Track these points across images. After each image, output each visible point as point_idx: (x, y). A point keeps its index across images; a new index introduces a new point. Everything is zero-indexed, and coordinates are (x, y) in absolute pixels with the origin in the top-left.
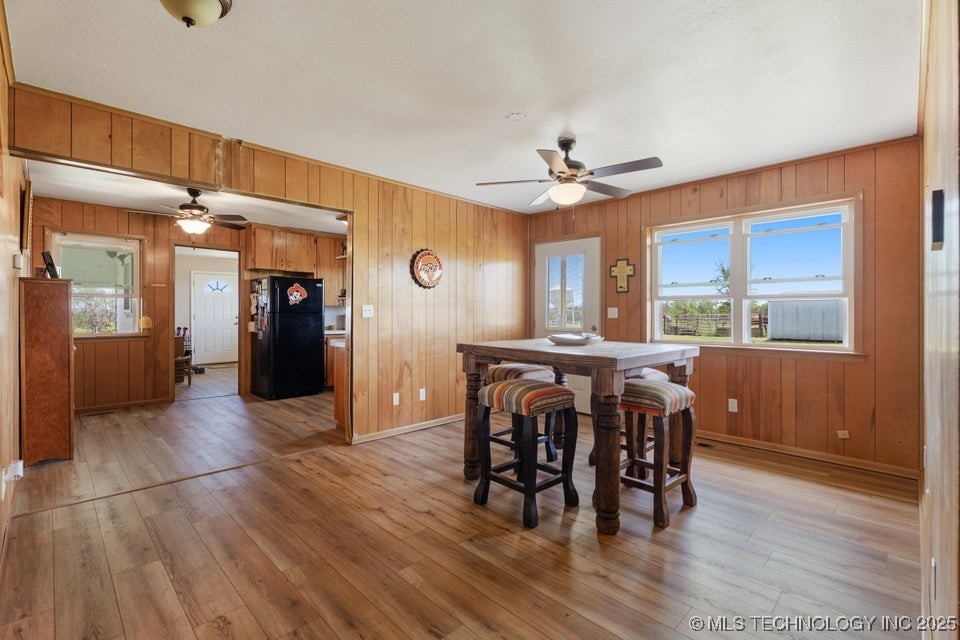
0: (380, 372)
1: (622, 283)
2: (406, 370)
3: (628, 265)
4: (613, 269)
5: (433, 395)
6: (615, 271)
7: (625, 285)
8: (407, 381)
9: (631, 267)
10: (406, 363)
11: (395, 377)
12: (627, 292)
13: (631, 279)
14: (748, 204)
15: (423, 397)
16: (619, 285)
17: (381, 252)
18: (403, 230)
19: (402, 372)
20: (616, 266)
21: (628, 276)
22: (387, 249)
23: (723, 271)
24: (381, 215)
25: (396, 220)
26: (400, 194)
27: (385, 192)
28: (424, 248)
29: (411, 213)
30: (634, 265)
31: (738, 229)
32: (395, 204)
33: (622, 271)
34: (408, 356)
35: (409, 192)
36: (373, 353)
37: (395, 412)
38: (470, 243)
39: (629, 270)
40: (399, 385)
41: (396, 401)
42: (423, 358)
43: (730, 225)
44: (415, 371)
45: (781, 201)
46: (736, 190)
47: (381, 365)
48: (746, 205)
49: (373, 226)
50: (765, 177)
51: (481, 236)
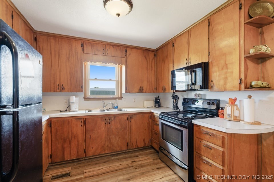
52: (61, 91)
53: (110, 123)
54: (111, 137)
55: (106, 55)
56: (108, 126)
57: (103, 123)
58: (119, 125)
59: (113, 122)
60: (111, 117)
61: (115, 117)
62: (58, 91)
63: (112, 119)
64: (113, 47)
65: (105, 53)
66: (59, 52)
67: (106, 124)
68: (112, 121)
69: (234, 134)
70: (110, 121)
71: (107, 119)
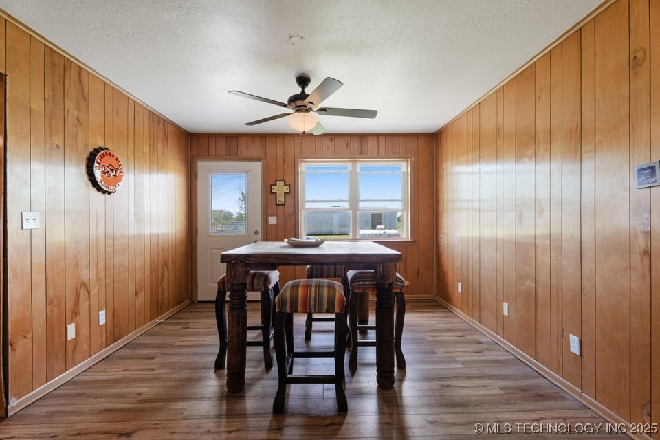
0: (49, 302)
1: (281, 198)
2: (83, 292)
3: (285, 185)
4: (273, 187)
5: (113, 315)
6: (275, 189)
7: (283, 200)
8: (84, 306)
9: (288, 187)
10: (84, 285)
11: (70, 304)
12: (284, 205)
13: (286, 195)
14: (362, 154)
15: (102, 321)
16: (278, 200)
17: (48, 141)
18: (78, 119)
19: (78, 296)
20: (276, 185)
21: (285, 193)
22: (58, 140)
23: (242, 193)
24: (49, 92)
25: (70, 105)
26: (74, 74)
27: (53, 64)
28: (103, 146)
29: (86, 100)
30: (289, 186)
31: (354, 168)
32: (67, 85)
33: (280, 189)
34: (85, 276)
35: (84, 75)
36: (39, 278)
37: (70, 348)
38: (146, 150)
39: (286, 189)
40: (75, 312)
41: (71, 334)
42: (103, 275)
43: (349, 166)
44: (94, 292)
45: (378, 156)
46: (355, 144)
47: (51, 292)
48: (361, 154)
49: (37, 105)
50: (370, 139)
51: (156, 145)
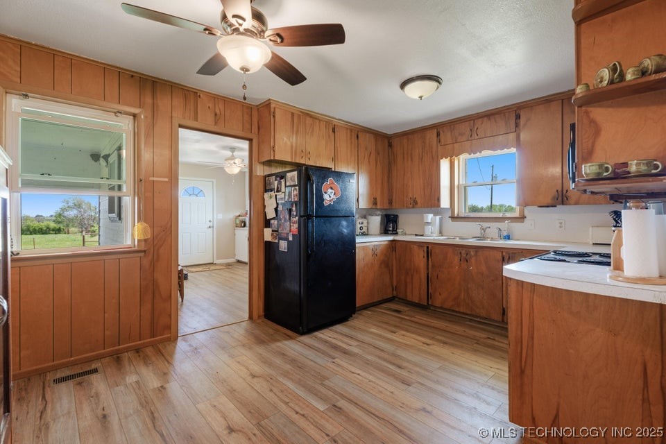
52: (413, 207)
53: (467, 261)
54: (469, 286)
55: (476, 137)
56: (464, 265)
57: (457, 259)
58: (484, 268)
59: (473, 260)
60: (470, 250)
61: (476, 252)
62: (411, 206)
63: (472, 253)
64: (489, 119)
65: (473, 136)
66: (411, 154)
67: (462, 262)
68: (471, 257)
69: (534, 285)
70: (468, 256)
71: (463, 252)
